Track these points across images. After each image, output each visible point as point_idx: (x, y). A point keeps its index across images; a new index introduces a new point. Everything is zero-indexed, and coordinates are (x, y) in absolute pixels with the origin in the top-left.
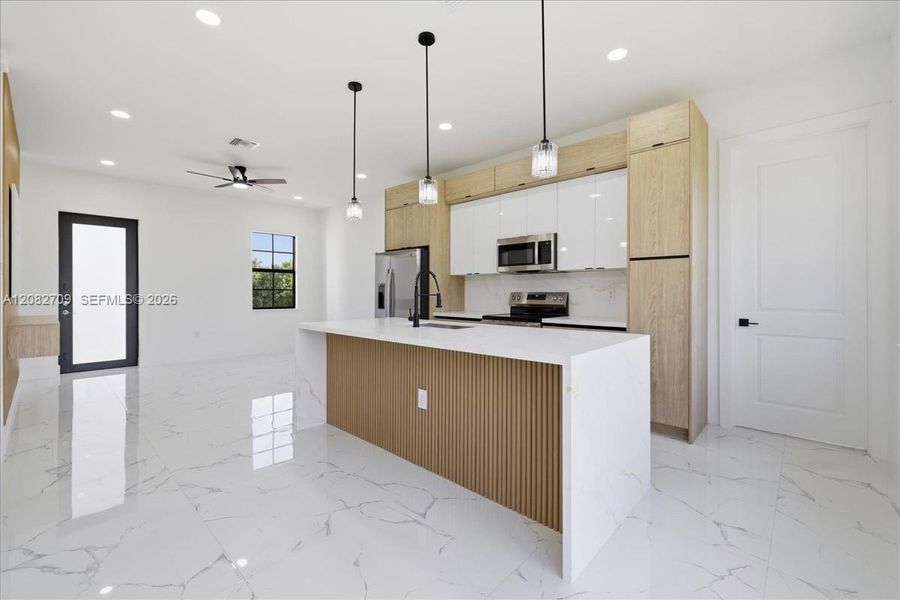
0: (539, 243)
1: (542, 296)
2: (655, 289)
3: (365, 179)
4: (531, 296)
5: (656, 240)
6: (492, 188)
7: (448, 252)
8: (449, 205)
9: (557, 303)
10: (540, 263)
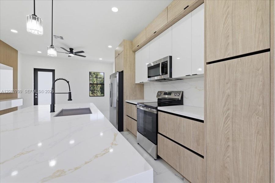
0: (162, 63)
1: (170, 93)
4: (165, 93)
7: (134, 73)
8: (134, 52)
9: (177, 97)
10: (162, 74)
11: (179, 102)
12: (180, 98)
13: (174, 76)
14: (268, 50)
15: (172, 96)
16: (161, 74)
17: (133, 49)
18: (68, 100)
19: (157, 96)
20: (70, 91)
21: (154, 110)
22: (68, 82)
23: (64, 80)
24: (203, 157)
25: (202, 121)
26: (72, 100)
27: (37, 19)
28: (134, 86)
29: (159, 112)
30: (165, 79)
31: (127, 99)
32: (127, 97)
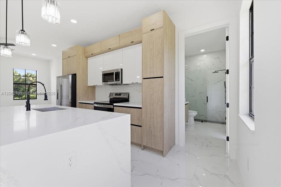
0: (115, 73)
1: (120, 94)
2: (151, 91)
3: (56, 47)
4: (116, 94)
5: (152, 70)
6: (99, 51)
7: (87, 76)
8: (87, 58)
9: (125, 97)
10: (116, 81)
11: (127, 100)
12: (127, 97)
13: (124, 83)
14: (162, 77)
15: (122, 96)
16: (114, 80)
17: (86, 55)
18: (44, 100)
19: (109, 97)
20: (46, 92)
21: (111, 106)
22: (43, 85)
23: (40, 83)
24: (141, 126)
25: (141, 108)
26: (47, 100)
27: (25, 34)
28: (86, 88)
29: (115, 107)
30: (116, 84)
31: (80, 100)
32: (80, 98)
